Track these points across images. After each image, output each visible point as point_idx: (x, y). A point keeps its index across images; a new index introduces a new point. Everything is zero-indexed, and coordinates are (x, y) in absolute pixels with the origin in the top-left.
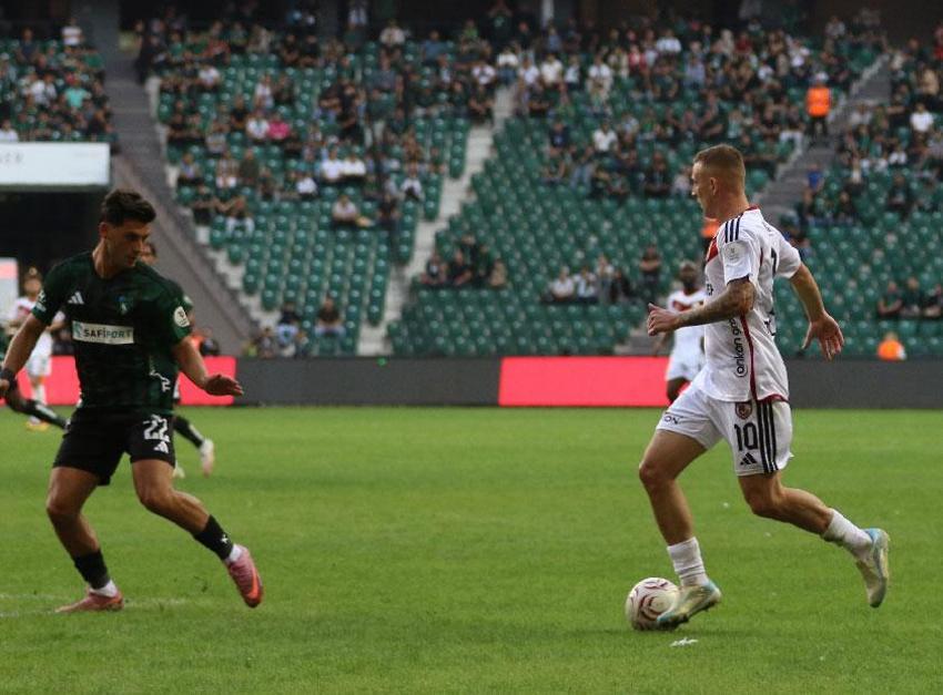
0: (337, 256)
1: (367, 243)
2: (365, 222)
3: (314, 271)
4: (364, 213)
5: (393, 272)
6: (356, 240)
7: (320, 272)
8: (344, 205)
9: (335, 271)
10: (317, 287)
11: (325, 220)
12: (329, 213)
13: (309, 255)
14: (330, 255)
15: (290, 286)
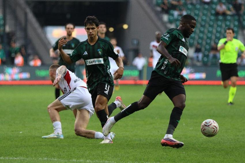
0: (218, 26)
1: (230, 21)
2: (229, 13)
3: (209, 32)
4: (229, 9)
5: (240, 32)
6: (225, 20)
7: (211, 32)
8: (221, 6)
9: (217, 32)
10: (210, 38)
11: (213, 12)
12: (215, 9)
13: (207, 26)
14: (215, 26)
15: (200, 38)
